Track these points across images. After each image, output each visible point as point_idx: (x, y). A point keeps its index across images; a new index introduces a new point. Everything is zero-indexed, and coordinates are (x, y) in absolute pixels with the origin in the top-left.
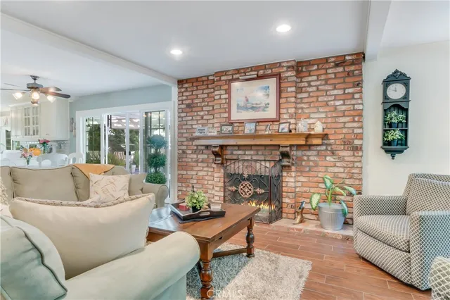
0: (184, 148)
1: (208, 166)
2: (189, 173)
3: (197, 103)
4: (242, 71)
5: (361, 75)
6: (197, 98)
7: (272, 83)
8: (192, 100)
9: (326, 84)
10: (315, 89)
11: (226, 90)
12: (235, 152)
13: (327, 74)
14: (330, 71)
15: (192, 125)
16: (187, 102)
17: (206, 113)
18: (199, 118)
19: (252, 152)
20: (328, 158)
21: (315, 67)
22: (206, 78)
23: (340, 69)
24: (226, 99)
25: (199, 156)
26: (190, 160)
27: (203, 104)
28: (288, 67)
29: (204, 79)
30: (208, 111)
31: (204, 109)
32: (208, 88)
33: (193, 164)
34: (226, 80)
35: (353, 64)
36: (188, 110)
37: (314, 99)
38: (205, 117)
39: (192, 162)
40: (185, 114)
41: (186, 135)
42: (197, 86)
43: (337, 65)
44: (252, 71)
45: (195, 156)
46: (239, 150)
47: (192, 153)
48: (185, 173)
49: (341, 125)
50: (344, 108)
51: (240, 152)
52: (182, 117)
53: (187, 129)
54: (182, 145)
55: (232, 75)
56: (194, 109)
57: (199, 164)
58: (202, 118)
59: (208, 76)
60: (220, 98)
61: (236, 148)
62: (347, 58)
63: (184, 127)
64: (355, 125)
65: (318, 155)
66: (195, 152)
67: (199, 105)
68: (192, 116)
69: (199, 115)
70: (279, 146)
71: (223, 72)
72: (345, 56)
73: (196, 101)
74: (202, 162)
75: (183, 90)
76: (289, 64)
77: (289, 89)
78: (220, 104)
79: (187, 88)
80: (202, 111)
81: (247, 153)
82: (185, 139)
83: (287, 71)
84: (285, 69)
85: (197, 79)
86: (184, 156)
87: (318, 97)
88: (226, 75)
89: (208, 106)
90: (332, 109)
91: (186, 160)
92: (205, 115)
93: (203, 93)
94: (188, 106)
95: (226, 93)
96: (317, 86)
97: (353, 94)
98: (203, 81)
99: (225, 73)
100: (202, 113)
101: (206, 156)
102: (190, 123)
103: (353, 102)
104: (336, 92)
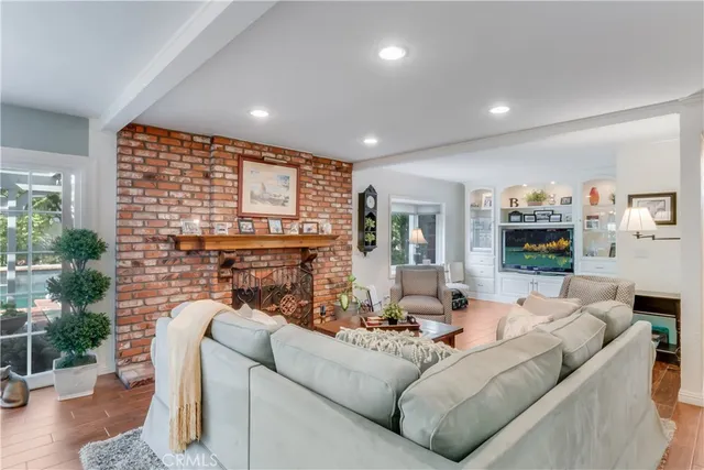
0: (138, 255)
1: (191, 285)
2: (149, 301)
3: (169, 176)
4: (257, 147)
5: (351, 183)
6: (168, 167)
7: (292, 173)
8: (158, 167)
9: (330, 185)
10: (321, 188)
11: (233, 167)
12: (246, 259)
13: (330, 175)
14: (332, 173)
15: (157, 213)
16: (146, 169)
17: (189, 195)
18: (172, 202)
19: (269, 257)
20: (332, 259)
21: (322, 166)
22: (189, 138)
23: (339, 174)
24: (233, 181)
25: (173, 269)
26: (152, 278)
27: (181, 180)
28: (307, 160)
29: (185, 137)
30: (193, 193)
31: (184, 187)
32: (191, 155)
33: (160, 284)
34: (234, 154)
35: (346, 172)
36: (148, 183)
37: (321, 199)
38: (186, 202)
39: (157, 280)
40: (141, 191)
41: (143, 231)
42: (169, 146)
43: (337, 169)
44: (269, 151)
45: (165, 270)
46: (252, 254)
47: (158, 265)
48: (140, 303)
49: (339, 227)
50: (341, 211)
51: (254, 258)
52: (133, 197)
53: (144, 220)
54: (134, 250)
55: (244, 148)
56: (162, 185)
57: (173, 283)
58: (180, 203)
59: (192, 136)
60: (224, 178)
61: (249, 253)
62: (344, 165)
63: (136, 215)
64: (348, 227)
65: (324, 256)
66: (164, 262)
67: (172, 179)
68: (158, 198)
69: (173, 197)
70: (307, 248)
71: (229, 139)
72: (342, 163)
73: (167, 171)
74: (177, 278)
75: (134, 144)
76: (307, 157)
77: (308, 185)
78: (224, 187)
79: (144, 142)
80: (181, 190)
81: (262, 258)
82: (141, 240)
83: (306, 164)
84: (303, 161)
85: (169, 133)
86: (138, 270)
87: (324, 197)
88: (233, 145)
89: (191, 183)
90: (333, 210)
91: (144, 278)
92: (187, 198)
93: (181, 161)
94: (149, 177)
95: (234, 173)
96: (324, 186)
97: (347, 199)
98: (182, 141)
99: (234, 142)
100: (180, 195)
101: (188, 268)
102: (153, 209)
103: (347, 206)
104: (336, 195)
